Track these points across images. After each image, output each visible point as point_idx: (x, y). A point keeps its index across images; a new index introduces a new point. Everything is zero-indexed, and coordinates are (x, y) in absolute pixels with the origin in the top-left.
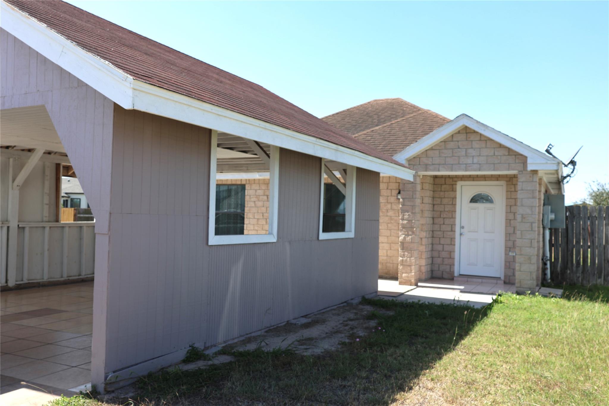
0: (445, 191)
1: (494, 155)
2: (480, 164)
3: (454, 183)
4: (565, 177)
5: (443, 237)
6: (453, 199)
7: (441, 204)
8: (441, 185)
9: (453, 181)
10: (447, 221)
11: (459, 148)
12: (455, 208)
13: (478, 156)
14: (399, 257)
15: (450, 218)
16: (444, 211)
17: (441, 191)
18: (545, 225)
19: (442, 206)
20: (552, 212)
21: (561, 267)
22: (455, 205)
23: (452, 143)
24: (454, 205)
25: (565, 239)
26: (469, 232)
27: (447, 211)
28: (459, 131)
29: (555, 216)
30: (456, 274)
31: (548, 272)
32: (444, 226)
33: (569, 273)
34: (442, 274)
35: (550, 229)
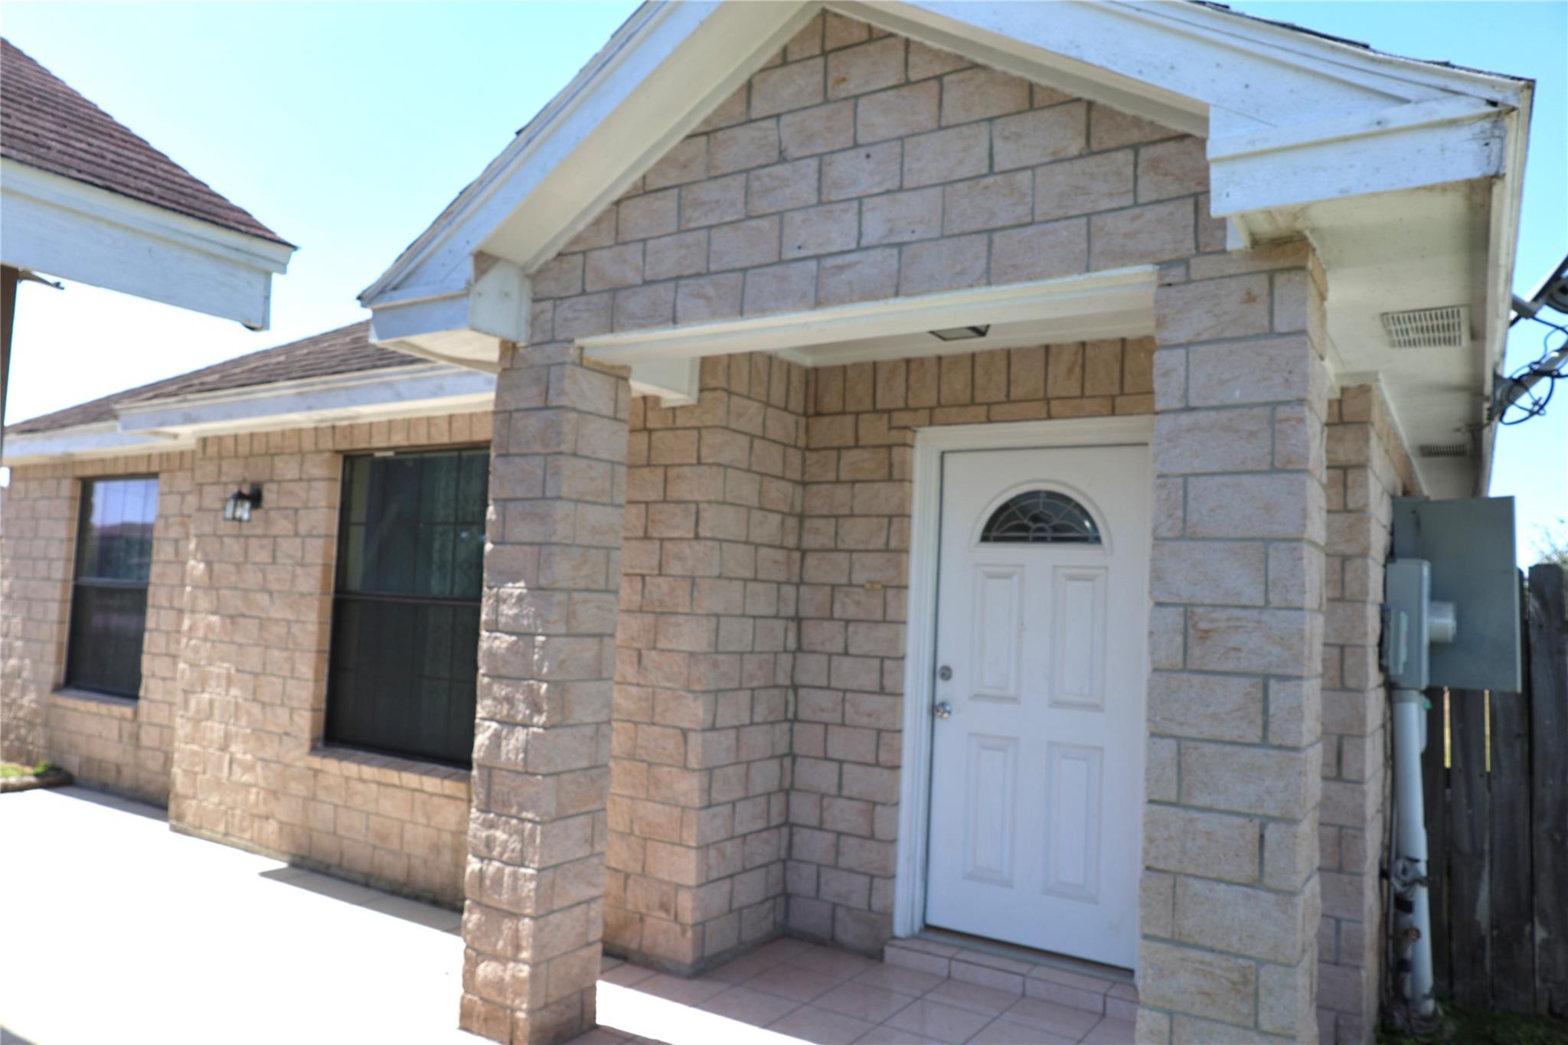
0: (854, 482)
1: (991, 171)
2: (900, 245)
3: (895, 436)
4: (1521, 384)
5: (843, 724)
6: (890, 523)
7: (836, 550)
8: (839, 449)
9: (891, 428)
10: (863, 640)
11: (782, 158)
12: (901, 569)
13: (888, 192)
14: (470, 857)
15: (877, 622)
16: (850, 585)
17: (838, 481)
18: (1398, 670)
19: (841, 558)
20: (1437, 595)
21: (1493, 903)
22: (905, 551)
23: (744, 134)
24: (897, 552)
25: (1519, 749)
26: (977, 697)
27: (862, 586)
28: (785, 51)
29: (1459, 617)
30: (903, 923)
31: (1423, 951)
32: (847, 662)
33: (1546, 942)
34: (833, 919)
35: (1433, 694)
